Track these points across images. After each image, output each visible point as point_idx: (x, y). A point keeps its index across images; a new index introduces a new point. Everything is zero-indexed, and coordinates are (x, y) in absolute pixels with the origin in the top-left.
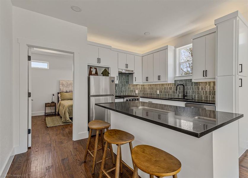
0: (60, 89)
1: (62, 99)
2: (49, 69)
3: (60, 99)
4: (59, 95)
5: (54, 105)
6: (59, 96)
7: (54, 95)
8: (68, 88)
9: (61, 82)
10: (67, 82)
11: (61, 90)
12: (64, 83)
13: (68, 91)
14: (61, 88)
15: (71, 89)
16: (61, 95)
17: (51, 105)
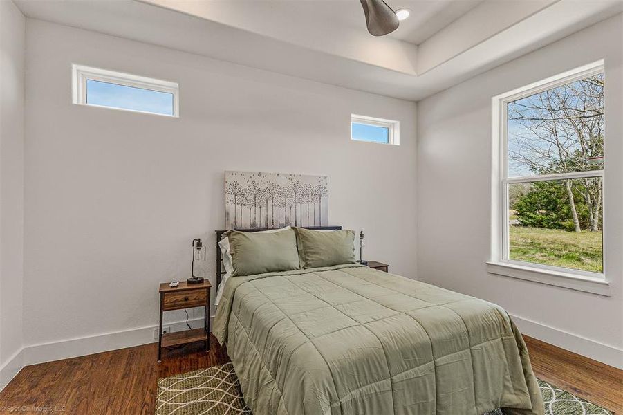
0: (227, 214)
1: (239, 265)
2: (177, 116)
3: (229, 270)
4: (225, 244)
5: (203, 296)
6: (223, 251)
7: (199, 245)
8: (258, 208)
9: (230, 179)
10: (256, 179)
11: (232, 221)
12: (244, 185)
13: (257, 221)
14: (231, 207)
15: (270, 213)
16: (235, 246)
17: (186, 299)
